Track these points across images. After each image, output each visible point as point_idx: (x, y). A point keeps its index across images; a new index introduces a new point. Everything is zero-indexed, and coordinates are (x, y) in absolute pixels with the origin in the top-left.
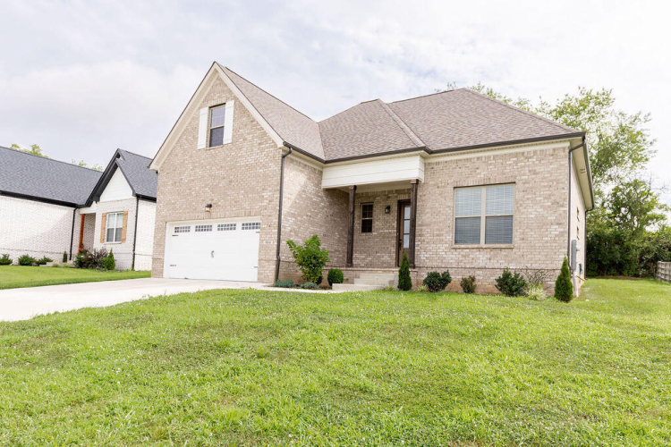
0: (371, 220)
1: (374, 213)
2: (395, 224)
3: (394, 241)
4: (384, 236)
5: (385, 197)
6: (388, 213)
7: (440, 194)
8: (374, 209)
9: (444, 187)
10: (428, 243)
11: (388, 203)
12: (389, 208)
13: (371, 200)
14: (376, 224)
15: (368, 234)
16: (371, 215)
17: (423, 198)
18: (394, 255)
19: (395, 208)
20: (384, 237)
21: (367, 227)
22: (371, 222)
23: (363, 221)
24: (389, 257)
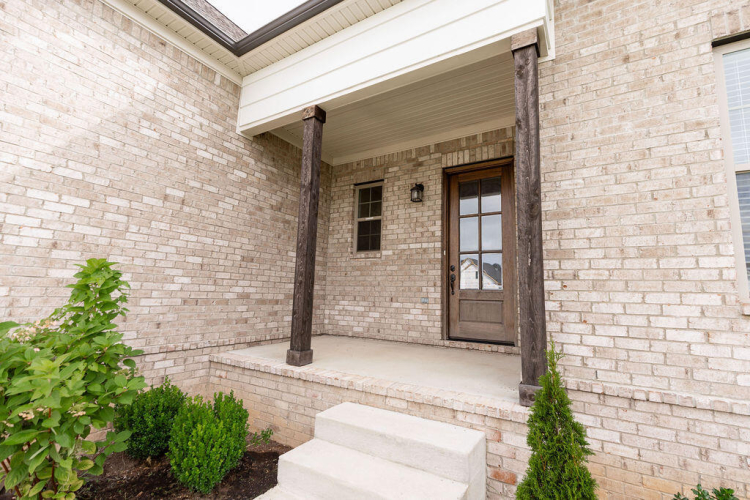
0: (379, 222)
1: (384, 204)
2: (437, 229)
3: (436, 273)
4: (408, 259)
5: (410, 166)
6: (420, 200)
7: (640, 85)
8: (385, 194)
9: (654, 53)
10: (595, 286)
11: (419, 178)
12: (420, 188)
13: (378, 174)
14: (391, 231)
15: (371, 254)
16: (377, 209)
17: (561, 112)
18: (437, 309)
19: (435, 188)
20: (409, 261)
21: (369, 238)
22: (377, 225)
23: (360, 223)
24: (425, 312)
